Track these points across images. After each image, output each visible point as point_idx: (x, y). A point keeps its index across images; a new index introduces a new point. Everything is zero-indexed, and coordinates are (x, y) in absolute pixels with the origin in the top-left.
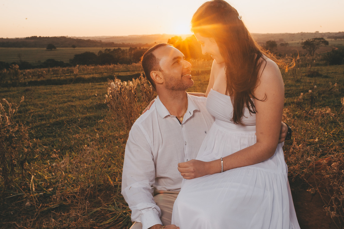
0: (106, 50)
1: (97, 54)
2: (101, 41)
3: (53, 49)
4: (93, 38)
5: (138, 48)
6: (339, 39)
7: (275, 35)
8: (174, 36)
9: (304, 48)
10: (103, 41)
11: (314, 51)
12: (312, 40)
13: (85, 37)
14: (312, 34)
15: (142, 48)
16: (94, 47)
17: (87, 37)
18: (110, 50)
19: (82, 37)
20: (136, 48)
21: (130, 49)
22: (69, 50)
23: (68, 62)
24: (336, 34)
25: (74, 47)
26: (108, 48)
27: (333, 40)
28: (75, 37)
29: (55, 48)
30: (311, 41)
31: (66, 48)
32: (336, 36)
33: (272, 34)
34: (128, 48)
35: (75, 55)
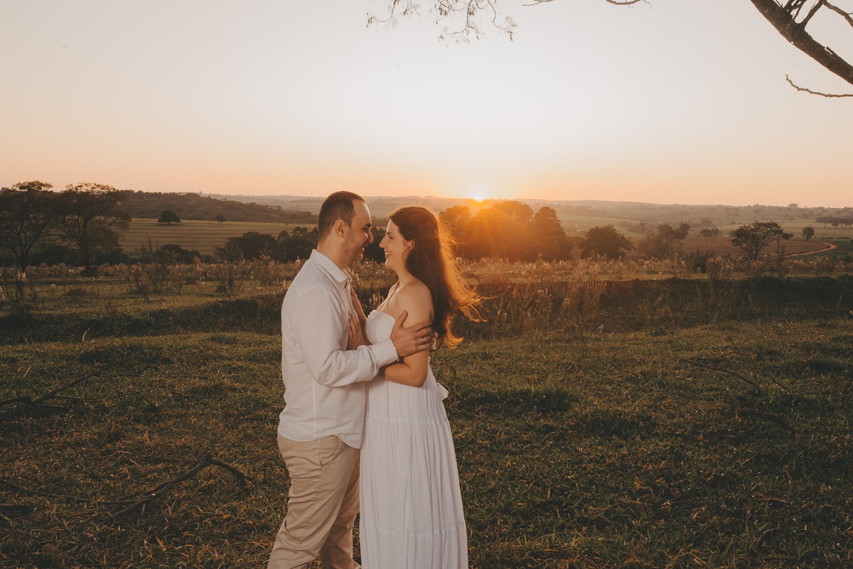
0: (298, 229)
1: (276, 236)
2: (279, 207)
3: (173, 223)
4: (260, 198)
6: (844, 226)
7: (692, 208)
10: (284, 207)
13: (241, 197)
14: (780, 209)
15: (378, 228)
16: (264, 222)
17: (247, 198)
18: (305, 229)
19: (235, 197)
22: (208, 225)
23: (211, 254)
24: (838, 211)
25: (221, 219)
26: (302, 226)
27: (830, 225)
28: (218, 195)
29: (177, 220)
31: (202, 221)
32: (837, 216)
33: (685, 206)
35: (229, 239)
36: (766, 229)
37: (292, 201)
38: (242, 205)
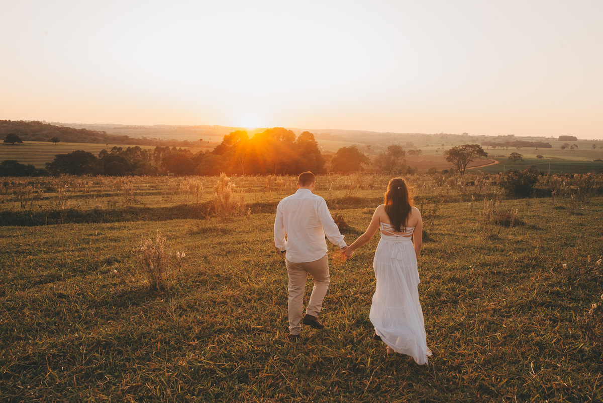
0: (115, 148)
1: (96, 155)
2: (104, 132)
3: (16, 143)
4: (90, 126)
5: (171, 148)
6: (500, 148)
8: (233, 131)
9: (449, 159)
10: (109, 132)
11: (466, 165)
12: (461, 148)
13: (76, 125)
14: (458, 136)
15: (178, 148)
16: (92, 143)
17: (80, 125)
18: (121, 149)
19: (71, 125)
20: (167, 148)
21: (156, 150)
22: (48, 146)
23: (43, 167)
24: (495, 138)
25: (55, 140)
26: (118, 146)
27: (490, 147)
28: (58, 123)
29: (20, 141)
30: (461, 150)
31: (40, 142)
32: (494, 141)
34: (154, 148)
35: (57, 156)
36: (470, 150)
37: (115, 128)
38: (75, 130)
